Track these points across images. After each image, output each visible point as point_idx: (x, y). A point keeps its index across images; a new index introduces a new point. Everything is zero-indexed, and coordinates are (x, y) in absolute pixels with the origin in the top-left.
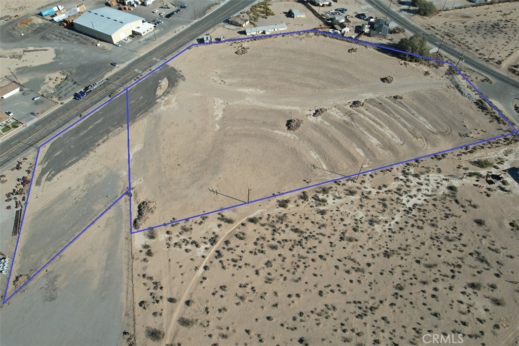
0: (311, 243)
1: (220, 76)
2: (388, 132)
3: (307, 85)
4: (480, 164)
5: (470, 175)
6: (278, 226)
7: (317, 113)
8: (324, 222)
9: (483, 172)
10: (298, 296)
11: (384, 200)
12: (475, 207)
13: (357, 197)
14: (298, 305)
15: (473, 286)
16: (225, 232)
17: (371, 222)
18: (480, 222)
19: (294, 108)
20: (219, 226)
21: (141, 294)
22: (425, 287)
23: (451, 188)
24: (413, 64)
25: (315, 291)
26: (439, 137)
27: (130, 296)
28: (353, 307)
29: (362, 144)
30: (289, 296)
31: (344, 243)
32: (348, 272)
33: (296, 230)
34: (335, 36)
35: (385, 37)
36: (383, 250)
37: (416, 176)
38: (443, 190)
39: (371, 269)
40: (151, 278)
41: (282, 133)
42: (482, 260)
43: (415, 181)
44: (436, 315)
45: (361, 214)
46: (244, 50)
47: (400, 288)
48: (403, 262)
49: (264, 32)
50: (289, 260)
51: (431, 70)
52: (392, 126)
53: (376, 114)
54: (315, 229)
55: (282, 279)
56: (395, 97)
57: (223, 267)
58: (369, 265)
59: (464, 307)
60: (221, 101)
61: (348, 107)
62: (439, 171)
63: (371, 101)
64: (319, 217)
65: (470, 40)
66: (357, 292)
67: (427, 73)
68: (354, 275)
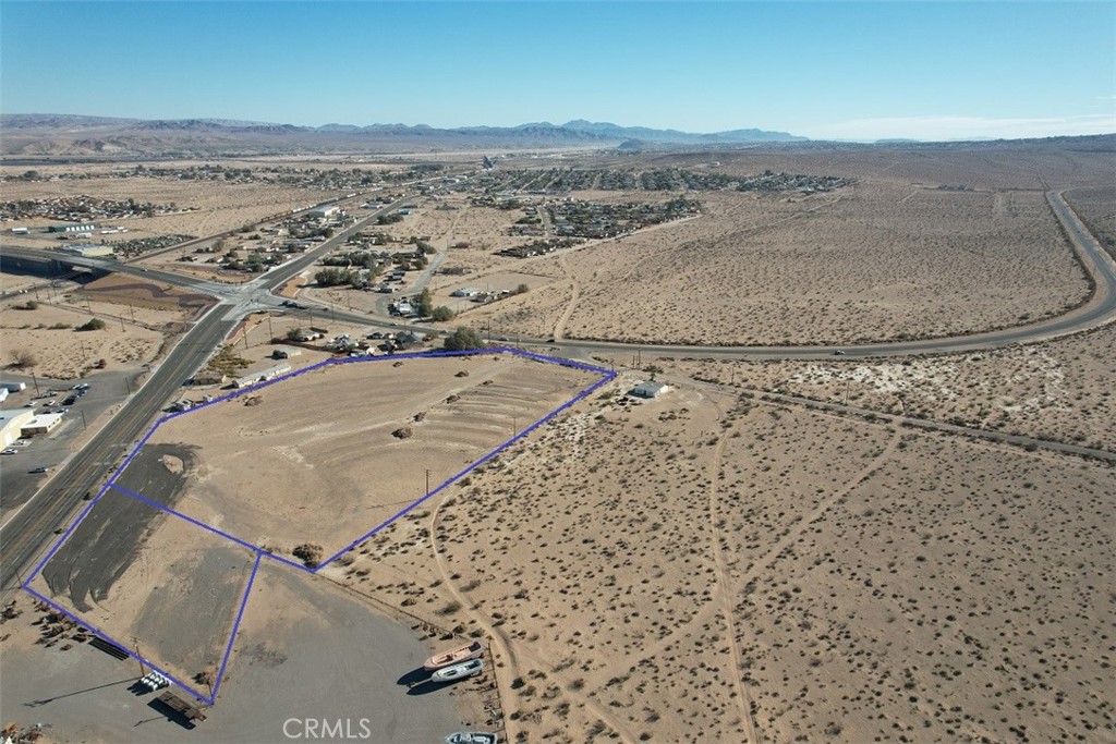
0: (522, 493)
1: (254, 429)
2: (507, 407)
3: (380, 403)
4: (606, 396)
5: (604, 406)
6: (478, 497)
7: (417, 418)
8: (518, 477)
9: (612, 400)
10: (551, 523)
11: (553, 444)
12: (626, 421)
13: (528, 452)
14: (558, 528)
15: (670, 458)
16: (428, 524)
17: (559, 461)
18: (639, 427)
19: (387, 423)
20: (416, 523)
21: (396, 599)
22: (640, 473)
23: (598, 418)
24: (476, 357)
25: (562, 514)
26: (554, 395)
27: (383, 607)
28: (601, 508)
29: (492, 422)
30: (544, 526)
31: (551, 480)
32: (574, 493)
33: (500, 492)
34: (361, 358)
35: (421, 345)
36: (586, 470)
37: (563, 422)
38: (593, 422)
39: (590, 483)
40: (391, 586)
41: (397, 443)
42: (662, 444)
43: (565, 425)
44: (663, 482)
45: (544, 460)
46: (257, 401)
47: (625, 481)
48: (609, 469)
49: (263, 379)
50: (516, 510)
51: (498, 355)
52: (504, 402)
53: (481, 399)
54: (514, 484)
55: (524, 522)
56: (485, 383)
57: (460, 542)
58: (586, 482)
59: (675, 470)
60: (284, 448)
61: (445, 404)
62: (578, 412)
63: (464, 393)
64: (509, 477)
65: (511, 328)
66: (595, 498)
67: (495, 359)
68: (581, 493)
